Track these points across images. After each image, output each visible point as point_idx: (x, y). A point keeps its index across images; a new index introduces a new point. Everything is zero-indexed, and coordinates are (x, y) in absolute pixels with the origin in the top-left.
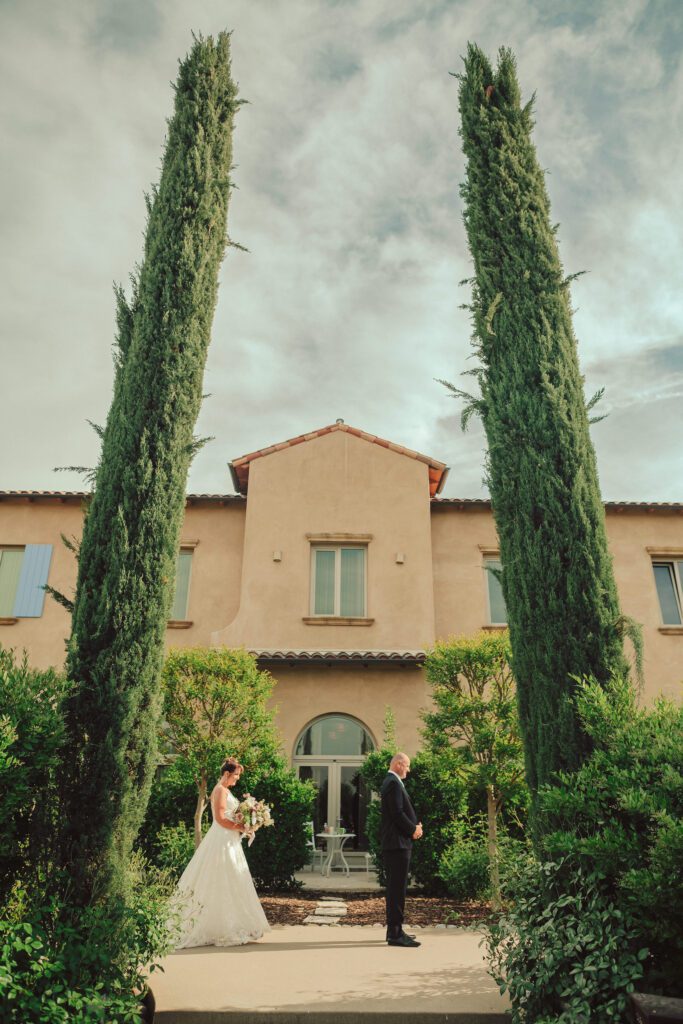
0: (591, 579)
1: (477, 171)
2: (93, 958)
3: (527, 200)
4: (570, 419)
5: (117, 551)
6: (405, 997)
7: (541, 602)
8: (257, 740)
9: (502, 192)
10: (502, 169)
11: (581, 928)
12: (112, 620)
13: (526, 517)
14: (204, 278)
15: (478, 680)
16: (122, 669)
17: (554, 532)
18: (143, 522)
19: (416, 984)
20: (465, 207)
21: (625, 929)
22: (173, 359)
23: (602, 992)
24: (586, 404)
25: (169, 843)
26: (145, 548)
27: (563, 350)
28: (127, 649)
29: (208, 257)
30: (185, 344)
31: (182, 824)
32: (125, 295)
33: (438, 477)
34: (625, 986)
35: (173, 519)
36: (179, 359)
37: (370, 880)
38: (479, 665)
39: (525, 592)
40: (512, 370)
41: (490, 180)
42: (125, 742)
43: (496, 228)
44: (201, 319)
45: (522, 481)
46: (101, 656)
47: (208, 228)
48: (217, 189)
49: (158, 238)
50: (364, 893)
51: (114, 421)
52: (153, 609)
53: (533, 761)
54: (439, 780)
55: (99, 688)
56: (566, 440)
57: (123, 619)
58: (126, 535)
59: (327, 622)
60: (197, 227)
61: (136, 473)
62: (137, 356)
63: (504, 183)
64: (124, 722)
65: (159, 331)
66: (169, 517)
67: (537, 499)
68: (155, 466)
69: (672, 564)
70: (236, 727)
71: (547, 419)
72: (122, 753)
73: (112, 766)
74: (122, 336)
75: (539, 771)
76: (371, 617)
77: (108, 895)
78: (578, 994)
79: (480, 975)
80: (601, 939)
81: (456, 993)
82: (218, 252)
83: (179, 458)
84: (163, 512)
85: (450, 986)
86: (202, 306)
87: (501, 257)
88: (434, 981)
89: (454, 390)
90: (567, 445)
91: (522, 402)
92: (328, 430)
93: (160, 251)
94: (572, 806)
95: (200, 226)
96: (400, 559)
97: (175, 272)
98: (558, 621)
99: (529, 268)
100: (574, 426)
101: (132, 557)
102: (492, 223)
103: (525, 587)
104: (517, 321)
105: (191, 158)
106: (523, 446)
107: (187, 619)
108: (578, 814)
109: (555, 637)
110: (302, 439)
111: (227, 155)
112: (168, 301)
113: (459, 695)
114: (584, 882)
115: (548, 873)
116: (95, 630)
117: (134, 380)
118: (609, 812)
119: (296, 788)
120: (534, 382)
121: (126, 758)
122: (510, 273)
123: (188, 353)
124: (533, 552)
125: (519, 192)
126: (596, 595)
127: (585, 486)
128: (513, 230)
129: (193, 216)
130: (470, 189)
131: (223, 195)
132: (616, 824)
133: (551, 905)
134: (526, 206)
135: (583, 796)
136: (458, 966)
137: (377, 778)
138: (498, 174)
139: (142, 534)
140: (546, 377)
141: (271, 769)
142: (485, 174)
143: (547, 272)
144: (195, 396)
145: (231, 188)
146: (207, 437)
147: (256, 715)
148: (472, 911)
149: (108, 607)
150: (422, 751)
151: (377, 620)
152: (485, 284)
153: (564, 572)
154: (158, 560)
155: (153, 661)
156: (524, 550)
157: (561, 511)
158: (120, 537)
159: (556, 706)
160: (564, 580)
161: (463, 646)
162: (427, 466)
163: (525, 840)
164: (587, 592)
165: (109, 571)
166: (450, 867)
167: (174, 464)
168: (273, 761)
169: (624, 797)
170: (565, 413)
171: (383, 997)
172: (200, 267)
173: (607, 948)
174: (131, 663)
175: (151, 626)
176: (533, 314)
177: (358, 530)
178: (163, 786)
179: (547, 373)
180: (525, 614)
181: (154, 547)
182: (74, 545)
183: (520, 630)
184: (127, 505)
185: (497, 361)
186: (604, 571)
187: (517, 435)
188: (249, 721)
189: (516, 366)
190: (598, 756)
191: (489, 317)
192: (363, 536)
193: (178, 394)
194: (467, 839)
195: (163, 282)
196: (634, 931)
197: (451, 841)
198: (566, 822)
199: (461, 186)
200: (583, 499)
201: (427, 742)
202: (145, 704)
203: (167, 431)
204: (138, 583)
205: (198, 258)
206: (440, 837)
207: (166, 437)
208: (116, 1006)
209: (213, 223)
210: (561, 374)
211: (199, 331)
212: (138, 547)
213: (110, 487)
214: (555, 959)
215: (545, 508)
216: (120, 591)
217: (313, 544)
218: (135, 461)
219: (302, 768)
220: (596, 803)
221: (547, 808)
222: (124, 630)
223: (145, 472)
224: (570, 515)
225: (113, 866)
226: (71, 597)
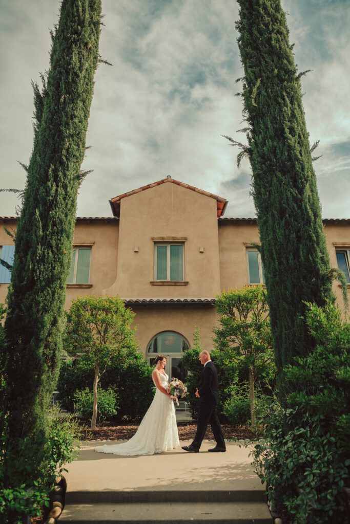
0: (314, 247)
1: (245, 12)
2: (22, 468)
3: (276, 27)
4: (301, 155)
5: (36, 235)
6: (206, 482)
7: (284, 262)
8: (126, 344)
9: (261, 23)
10: (261, 9)
11: (308, 446)
12: (33, 275)
13: (275, 213)
14: (85, 77)
15: (244, 311)
16: (40, 303)
17: (292, 221)
18: (51, 218)
19: (212, 473)
20: (239, 35)
21: (337, 448)
22: (67, 124)
23: (322, 483)
24: (310, 148)
25: (81, 399)
26: (53, 233)
27: (297, 116)
28: (42, 291)
29: (87, 65)
30: (74, 115)
31: (87, 388)
32: (38, 88)
33: (222, 207)
34: (338, 481)
35: (69, 217)
36: (71, 123)
37: (187, 416)
38: (245, 304)
39: (275, 256)
40: (267, 128)
41: (253, 16)
42: (43, 345)
43: (257, 45)
44: (84, 101)
45: (273, 192)
46: (27, 296)
47: (87, 48)
48: (92, 26)
49: (57, 54)
50: (184, 422)
51: (33, 161)
52: (58, 269)
53: (279, 352)
54: (223, 364)
55: (26, 314)
56: (299, 168)
57: (40, 274)
58: (41, 226)
59: (163, 284)
60: (80, 46)
61: (46, 190)
62: (45, 122)
63: (262, 18)
64: (42, 333)
65: (58, 107)
66: (66, 216)
67: (282, 202)
68: (57, 186)
69: (346, 251)
70: (114, 338)
71: (288, 155)
72: (41, 351)
73: (35, 358)
74: (38, 112)
75: (283, 358)
76: (187, 280)
77: (35, 430)
78: (308, 485)
79: (247, 468)
80: (322, 454)
81: (234, 478)
82: (94, 64)
83: (72, 182)
84: (62, 213)
85: (231, 475)
86: (84, 94)
87: (260, 62)
88: (222, 472)
89: (233, 141)
90: (300, 171)
91: (273, 146)
92: (163, 182)
93: (58, 61)
94: (303, 377)
95: (82, 47)
96: (202, 250)
97: (68, 73)
98: (295, 272)
99: (277, 68)
100: (304, 159)
101: (45, 238)
102: (255, 41)
103: (275, 253)
104: (270, 99)
105: (76, 6)
106: (274, 172)
107: (89, 283)
108: (307, 381)
109: (293, 282)
110: (148, 187)
111: (98, 7)
112: (64, 90)
113: (234, 320)
114: (311, 420)
115: (288, 415)
116: (24, 280)
117: (44, 137)
118: (327, 380)
119: (148, 370)
120: (279, 134)
121: (44, 354)
122: (266, 70)
123: (76, 120)
124: (280, 233)
125: (271, 23)
126: (317, 256)
127: (310, 194)
128: (267, 46)
129: (78, 40)
130: (241, 23)
131: (96, 30)
132: (331, 387)
133: (290, 433)
134: (275, 31)
135: (311, 371)
136: (234, 463)
137: (190, 363)
138: (259, 12)
139: (50, 225)
140: (287, 131)
141: (135, 360)
142: (251, 13)
143: (288, 70)
144: (81, 146)
145: (101, 25)
146: (88, 170)
147: (125, 331)
148: (241, 431)
149: (30, 267)
150: (214, 349)
151: (190, 282)
152: (251, 79)
153: (298, 244)
154: (60, 240)
155: (59, 298)
156: (274, 232)
157: (296, 208)
158: (37, 227)
159: (293, 321)
160: (298, 249)
161: (237, 293)
162: (216, 201)
163: (273, 396)
164: (312, 255)
165: (31, 247)
166: (229, 409)
167: (69, 184)
168: (135, 355)
169: (339, 372)
170: (298, 152)
171: (194, 481)
172: (82, 70)
173: (326, 459)
174: (45, 299)
175: (57, 279)
176: (280, 94)
177: (179, 235)
178: (78, 369)
179: (288, 129)
180: (275, 268)
181: (58, 233)
182: (12, 233)
183: (272, 278)
184: (41, 209)
185: (258, 123)
186: (321, 243)
187: (270, 165)
188: (121, 334)
189: (269, 125)
190: (319, 349)
191: (254, 95)
192: (182, 239)
193: (70, 144)
194: (238, 395)
195: (60, 79)
196: (342, 449)
197: (230, 395)
198: (300, 386)
199: (236, 23)
200: (309, 202)
201: (217, 345)
202: (54, 322)
203: (64, 166)
204: (48, 253)
205: (81, 65)
206: (224, 394)
207: (64, 169)
208: (35, 496)
209: (90, 45)
210: (296, 129)
211: (83, 109)
212: (48, 233)
213: (31, 199)
214: (294, 464)
215: (287, 207)
216: (38, 258)
217: (155, 243)
218: (46, 183)
219: (151, 359)
220: (318, 375)
221: (289, 378)
222: (40, 280)
223: (52, 189)
224: (302, 211)
225: (37, 414)
226: (11, 263)
